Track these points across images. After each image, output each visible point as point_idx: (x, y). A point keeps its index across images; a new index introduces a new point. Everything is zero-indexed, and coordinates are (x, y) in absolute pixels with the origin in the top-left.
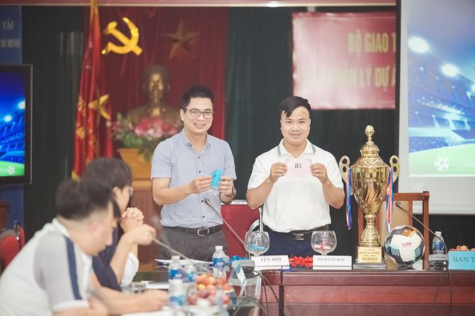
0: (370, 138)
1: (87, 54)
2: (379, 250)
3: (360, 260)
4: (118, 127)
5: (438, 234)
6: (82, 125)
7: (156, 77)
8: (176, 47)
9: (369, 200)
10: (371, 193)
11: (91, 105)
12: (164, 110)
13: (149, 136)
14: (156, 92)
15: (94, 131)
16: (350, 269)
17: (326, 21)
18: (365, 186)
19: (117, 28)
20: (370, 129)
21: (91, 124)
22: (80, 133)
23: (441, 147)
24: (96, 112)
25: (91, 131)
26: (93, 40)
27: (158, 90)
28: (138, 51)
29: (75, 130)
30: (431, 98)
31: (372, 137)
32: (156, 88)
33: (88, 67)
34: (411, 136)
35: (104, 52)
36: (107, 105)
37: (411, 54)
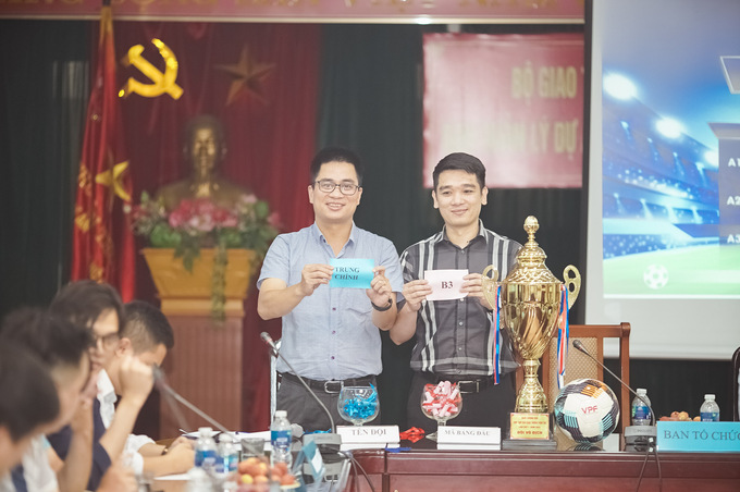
0: (532, 237)
1: (94, 96)
2: (545, 418)
3: (514, 434)
4: (142, 213)
5: (642, 392)
6: (85, 210)
7: (204, 135)
8: (236, 86)
9: (530, 338)
10: (533, 325)
11: (100, 179)
12: (216, 187)
13: (192, 228)
14: (204, 158)
15: (104, 220)
16: (498, 448)
17: (477, 47)
18: (523, 315)
19: (143, 55)
20: (531, 222)
21: (100, 209)
22: (82, 223)
23: (653, 250)
24: (107, 190)
25: (99, 220)
26: (103, 75)
27: (207, 154)
28: (177, 93)
29: (74, 217)
30: (640, 171)
31: (535, 235)
32: (204, 152)
33: (95, 117)
34: (606, 232)
35: (122, 93)
36: (125, 179)
37: (608, 101)
